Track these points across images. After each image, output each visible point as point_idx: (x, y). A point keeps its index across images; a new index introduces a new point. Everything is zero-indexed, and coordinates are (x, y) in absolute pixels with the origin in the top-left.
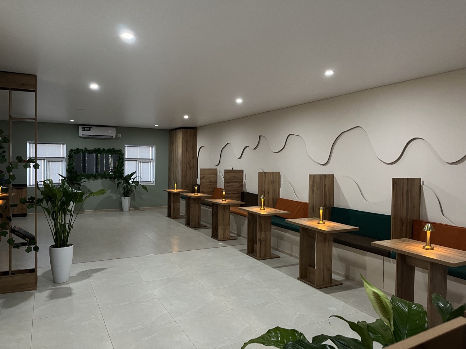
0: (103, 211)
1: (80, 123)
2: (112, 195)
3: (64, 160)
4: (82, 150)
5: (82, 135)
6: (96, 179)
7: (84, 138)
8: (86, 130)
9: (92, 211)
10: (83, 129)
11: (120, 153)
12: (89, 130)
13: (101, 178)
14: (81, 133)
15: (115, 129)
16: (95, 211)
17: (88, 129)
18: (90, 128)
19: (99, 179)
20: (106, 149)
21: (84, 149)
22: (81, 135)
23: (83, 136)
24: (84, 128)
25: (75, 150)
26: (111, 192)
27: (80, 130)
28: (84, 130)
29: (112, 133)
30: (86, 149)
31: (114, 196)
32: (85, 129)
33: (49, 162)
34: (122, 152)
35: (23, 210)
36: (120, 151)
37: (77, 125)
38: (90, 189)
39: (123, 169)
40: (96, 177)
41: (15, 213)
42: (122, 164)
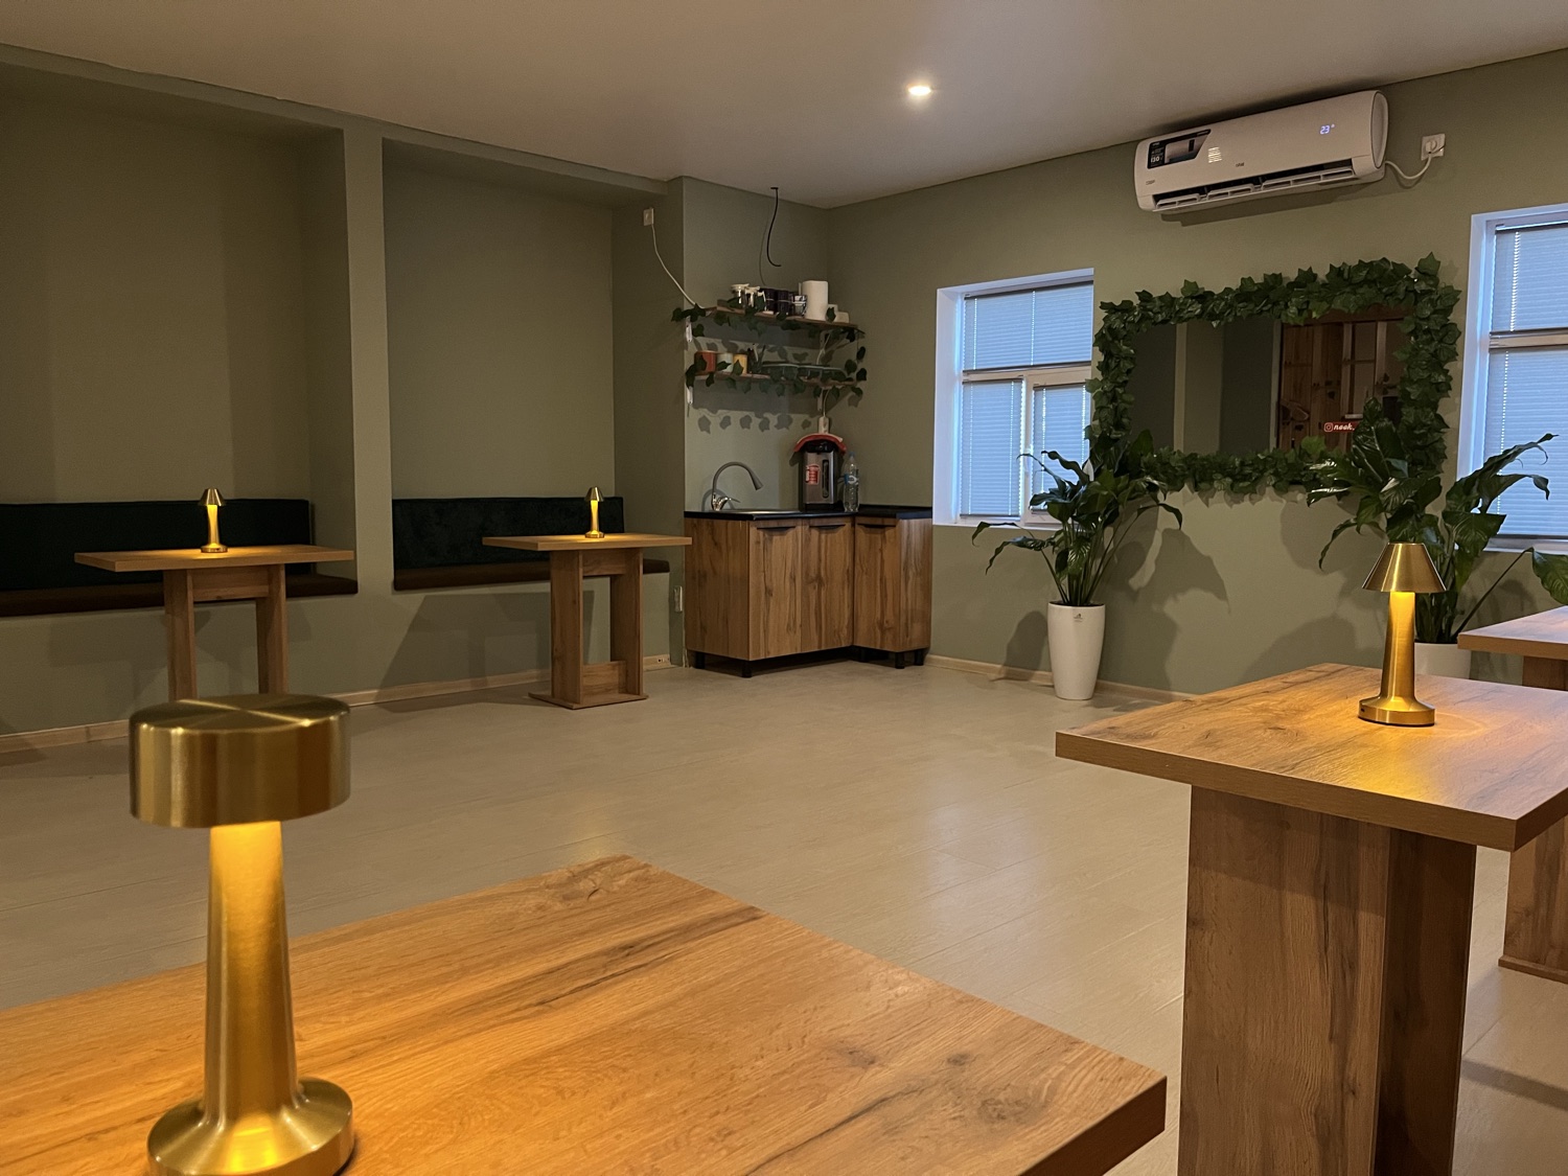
1: (1145, 121)
3: (1086, 375)
4: (1168, 300)
5: (1157, 198)
6: (1244, 491)
8: (1172, 161)
10: (1158, 157)
11: (1427, 288)
12: (1192, 153)
13: (1280, 490)
14: (1149, 182)
15: (1377, 98)
17: (1185, 145)
18: (1197, 142)
19: (1270, 490)
20: (1322, 273)
21: (1176, 293)
22: (1151, 205)
23: (1164, 206)
24: (1164, 144)
25: (1127, 307)
26: (1345, 592)
27: (1142, 167)
28: (1162, 163)
30: (1190, 288)
32: (1169, 150)
33: (1038, 388)
34: (1444, 281)
35: (889, 636)
36: (1428, 270)
37: (1128, 147)
38: (1209, 560)
39: (1440, 418)
40: (1245, 478)
41: (861, 642)
42: (1442, 378)
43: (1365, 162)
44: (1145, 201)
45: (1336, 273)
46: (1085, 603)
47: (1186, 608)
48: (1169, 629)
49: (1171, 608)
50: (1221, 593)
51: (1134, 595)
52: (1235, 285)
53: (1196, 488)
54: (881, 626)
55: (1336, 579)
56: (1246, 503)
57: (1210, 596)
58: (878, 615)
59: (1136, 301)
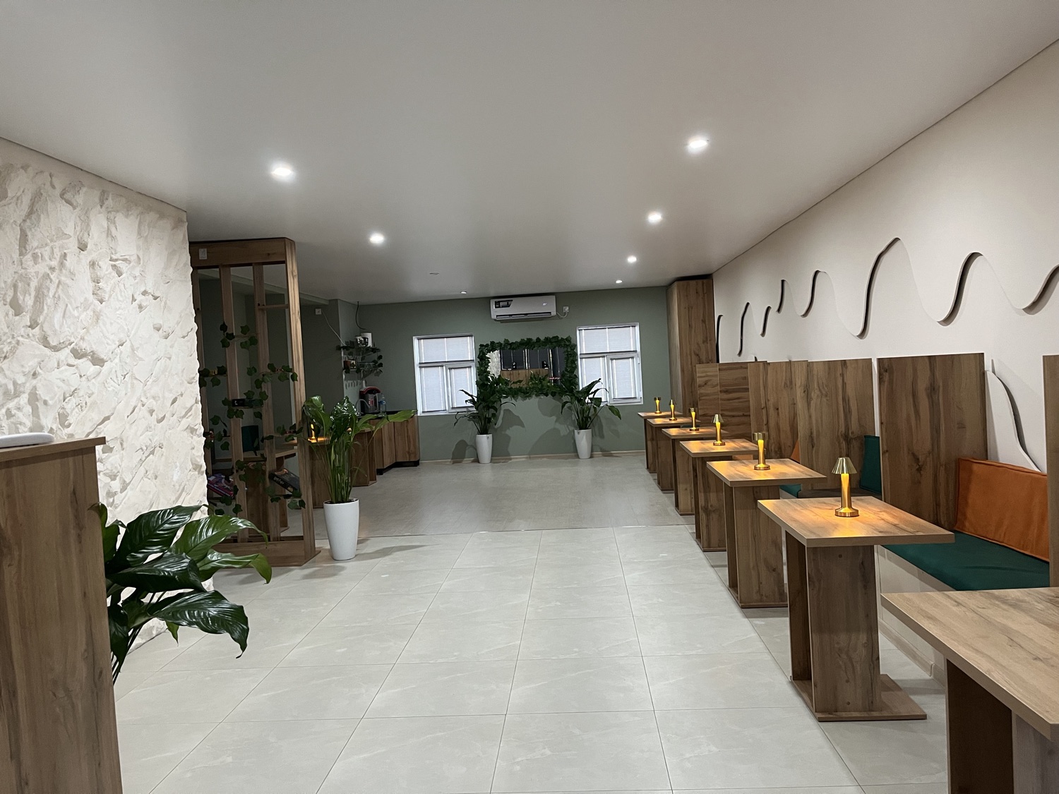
0: (543, 457)
1: (492, 294)
2: (558, 426)
3: (473, 364)
4: (500, 344)
5: (498, 316)
6: (528, 397)
7: (502, 321)
8: (503, 307)
9: (527, 458)
10: (498, 305)
11: (567, 343)
12: (508, 306)
13: (537, 396)
14: (495, 312)
15: (554, 297)
16: (530, 458)
17: (506, 303)
18: (509, 303)
19: (534, 396)
20: (542, 338)
21: (502, 342)
22: (495, 317)
23: (499, 318)
24: (499, 302)
25: (487, 345)
26: (556, 421)
27: (493, 306)
28: (499, 307)
29: (549, 306)
30: (506, 341)
31: (564, 430)
32: (501, 304)
33: (450, 369)
34: (573, 342)
35: (412, 455)
36: (568, 340)
37: (487, 300)
38: (518, 417)
39: (575, 375)
40: (528, 393)
41: (400, 460)
42: (574, 366)
43: (554, 313)
44: (494, 316)
45: (546, 339)
46: (487, 434)
47: (513, 432)
48: (509, 438)
49: (508, 432)
50: (523, 426)
51: (496, 430)
52: (519, 340)
53: (514, 397)
54: (409, 452)
55: (554, 418)
56: (528, 400)
57: (520, 427)
58: (407, 449)
59: (489, 343)
